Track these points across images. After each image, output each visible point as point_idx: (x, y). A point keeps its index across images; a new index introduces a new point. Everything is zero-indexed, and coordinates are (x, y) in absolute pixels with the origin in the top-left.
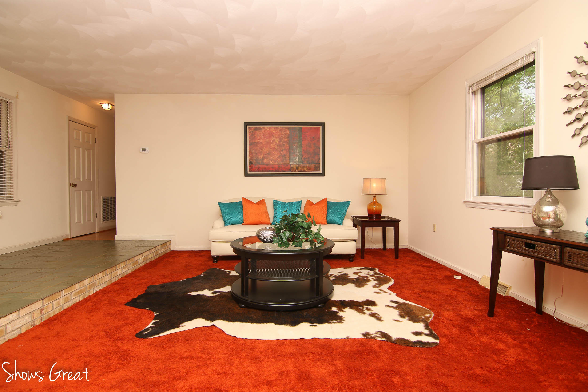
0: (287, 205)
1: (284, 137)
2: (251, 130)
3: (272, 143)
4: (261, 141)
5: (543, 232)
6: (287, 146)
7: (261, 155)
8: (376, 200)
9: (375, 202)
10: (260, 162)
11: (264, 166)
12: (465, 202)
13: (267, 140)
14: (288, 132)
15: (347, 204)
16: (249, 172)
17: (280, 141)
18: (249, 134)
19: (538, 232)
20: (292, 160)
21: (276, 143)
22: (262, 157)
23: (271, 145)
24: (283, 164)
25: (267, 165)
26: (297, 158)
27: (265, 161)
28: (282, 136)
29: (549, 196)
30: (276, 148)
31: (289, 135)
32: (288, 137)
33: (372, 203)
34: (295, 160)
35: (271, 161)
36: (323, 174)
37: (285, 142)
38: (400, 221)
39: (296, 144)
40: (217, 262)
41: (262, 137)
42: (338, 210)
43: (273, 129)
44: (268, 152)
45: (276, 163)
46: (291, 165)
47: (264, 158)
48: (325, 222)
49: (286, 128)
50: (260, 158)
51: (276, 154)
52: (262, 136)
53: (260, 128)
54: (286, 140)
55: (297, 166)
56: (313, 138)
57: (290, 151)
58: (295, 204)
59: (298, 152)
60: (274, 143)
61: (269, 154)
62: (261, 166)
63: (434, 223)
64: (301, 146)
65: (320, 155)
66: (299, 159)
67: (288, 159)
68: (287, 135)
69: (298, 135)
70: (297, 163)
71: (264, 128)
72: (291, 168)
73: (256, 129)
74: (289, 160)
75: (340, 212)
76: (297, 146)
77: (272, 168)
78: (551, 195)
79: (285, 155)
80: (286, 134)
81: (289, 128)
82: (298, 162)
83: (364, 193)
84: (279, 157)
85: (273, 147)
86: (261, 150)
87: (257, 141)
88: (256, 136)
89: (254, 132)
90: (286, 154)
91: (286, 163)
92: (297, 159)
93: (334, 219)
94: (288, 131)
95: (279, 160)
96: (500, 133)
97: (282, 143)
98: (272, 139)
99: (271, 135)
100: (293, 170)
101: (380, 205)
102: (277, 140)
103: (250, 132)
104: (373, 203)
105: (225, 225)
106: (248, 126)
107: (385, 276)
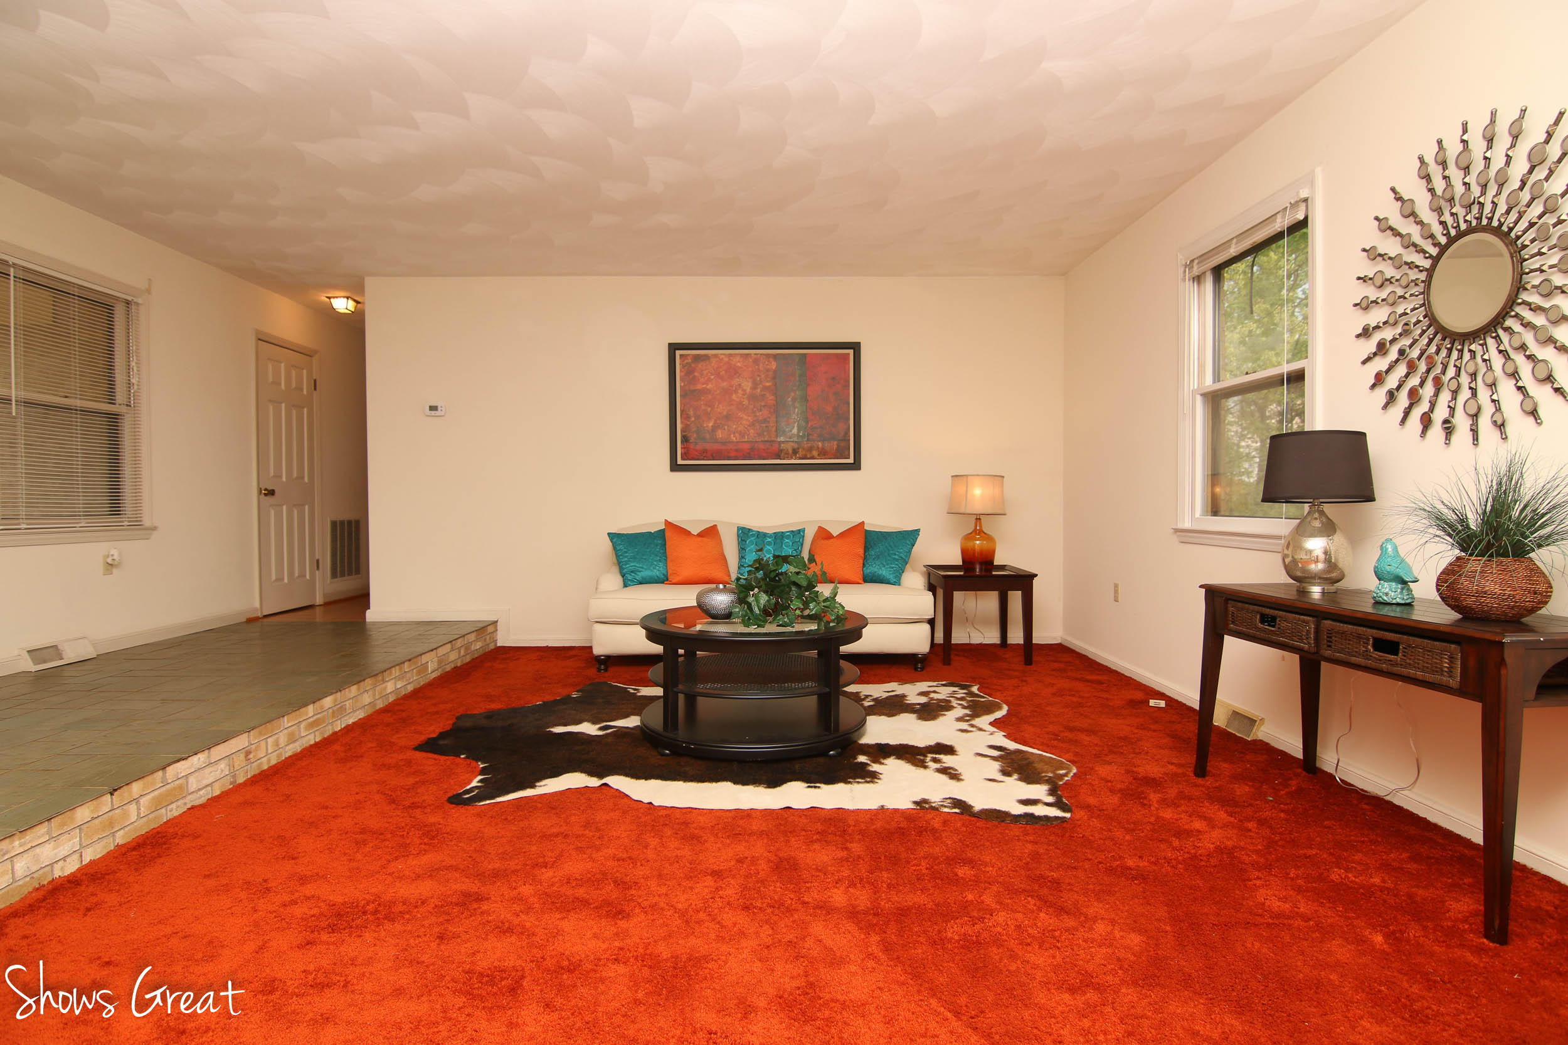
0: (770, 540)
1: (763, 376)
2: (686, 361)
3: (736, 392)
4: (708, 387)
5: (1303, 593)
6: (770, 398)
7: (709, 419)
8: (981, 526)
9: (978, 532)
10: (708, 436)
11: (716, 446)
12: (1177, 531)
13: (725, 384)
14: (774, 365)
15: (910, 537)
16: (680, 462)
17: (754, 388)
18: (681, 371)
19: (1295, 593)
20: (784, 431)
21: (744, 391)
22: (711, 424)
23: (734, 397)
24: (762, 441)
25: (724, 443)
26: (796, 428)
27: (720, 434)
28: (759, 376)
29: (1316, 515)
30: (746, 402)
31: (775, 371)
32: (774, 378)
33: (971, 533)
34: (791, 431)
35: (734, 433)
36: (856, 466)
37: (765, 388)
38: (1036, 575)
39: (793, 394)
40: (606, 670)
41: (712, 377)
42: (889, 550)
43: (738, 358)
44: (725, 413)
45: (744, 440)
46: (780, 443)
47: (715, 428)
48: (859, 578)
49: (768, 355)
50: (707, 426)
51: (746, 417)
52: (712, 374)
53: (707, 357)
54: (768, 384)
55: (796, 446)
56: (834, 378)
57: (778, 409)
58: (788, 537)
59: (796, 413)
60: (740, 391)
61: (728, 417)
62: (708, 446)
63: (1117, 582)
64: (805, 399)
65: (848, 419)
66: (799, 431)
67: (774, 429)
68: (771, 373)
69: (798, 372)
70: (795, 439)
71: (716, 356)
72: (781, 451)
73: (697, 358)
74: (776, 431)
75: (895, 554)
76: (794, 400)
77: (736, 450)
78: (1322, 513)
79: (765, 421)
80: (768, 370)
81: (775, 356)
82: (798, 436)
83: (953, 511)
84: (752, 425)
85: (738, 400)
86: (709, 409)
87: (699, 387)
88: (696, 374)
89: (693, 365)
90: (769, 418)
91: (769, 439)
92: (795, 431)
93: (880, 572)
94: (773, 363)
95: (752, 431)
96: (1247, 373)
97: (759, 390)
98: (736, 381)
99: (733, 372)
100: (786, 456)
101: (989, 538)
102: (747, 386)
103: (683, 366)
104: (973, 534)
105: (625, 586)
106: (678, 353)
107: (991, 699)
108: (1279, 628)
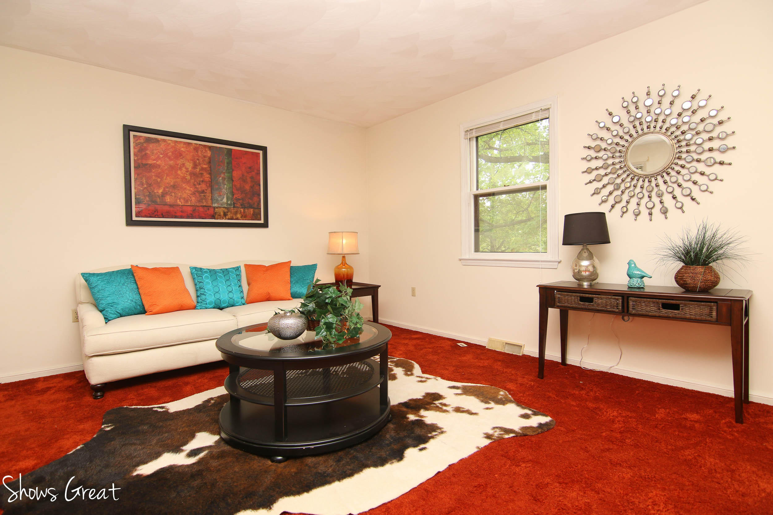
1: (201, 161)
2: (139, 141)
3: (180, 169)
4: (158, 163)
6: (207, 176)
7: (159, 187)
8: (345, 261)
9: (344, 263)
10: (158, 200)
11: (166, 208)
12: (460, 260)
13: (172, 163)
14: (209, 153)
15: (313, 268)
16: (134, 218)
17: (195, 166)
18: (134, 148)
20: (217, 200)
21: (187, 169)
22: (161, 191)
23: (179, 172)
24: (201, 206)
25: (171, 206)
26: (225, 198)
27: (168, 199)
28: (198, 159)
29: (586, 251)
30: (188, 177)
31: (210, 158)
32: (210, 162)
33: (340, 264)
34: (222, 200)
35: (180, 199)
36: (265, 225)
37: (202, 169)
38: (380, 286)
39: (222, 175)
41: (161, 156)
42: (303, 278)
43: (182, 145)
44: (172, 184)
45: (188, 204)
46: (214, 208)
47: (164, 195)
48: (289, 296)
49: (205, 146)
50: (158, 192)
51: (188, 188)
52: (162, 154)
53: (157, 141)
54: (205, 166)
55: (226, 210)
56: (250, 168)
57: (212, 185)
59: (225, 188)
60: (184, 169)
61: (174, 187)
62: (159, 208)
64: (231, 179)
65: (259, 195)
66: (227, 201)
67: (210, 198)
68: (207, 159)
69: (226, 161)
70: (225, 206)
71: (164, 141)
72: (216, 213)
73: (148, 140)
74: (212, 199)
75: (307, 280)
76: (224, 179)
77: (182, 212)
78: (588, 249)
79: (203, 192)
80: (205, 157)
81: (210, 148)
82: (227, 204)
83: (330, 252)
84: (194, 194)
85: (182, 175)
86: (159, 180)
87: (150, 162)
88: (148, 152)
89: (145, 145)
90: (206, 190)
92: (225, 200)
94: (208, 152)
95: (194, 198)
96: (505, 186)
97: (198, 170)
98: (180, 162)
99: (178, 155)
100: (219, 217)
101: (351, 267)
102: (189, 165)
103: (136, 145)
104: (341, 265)
105: (107, 320)
106: (132, 134)
108: (595, 303)
